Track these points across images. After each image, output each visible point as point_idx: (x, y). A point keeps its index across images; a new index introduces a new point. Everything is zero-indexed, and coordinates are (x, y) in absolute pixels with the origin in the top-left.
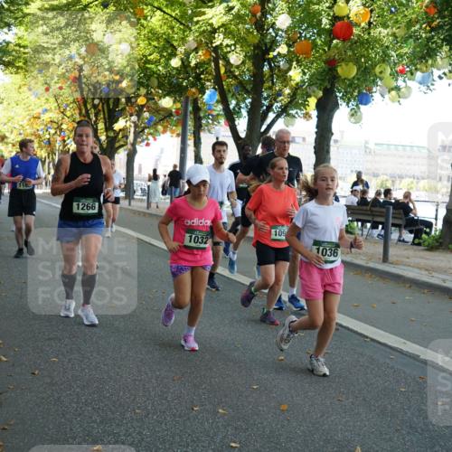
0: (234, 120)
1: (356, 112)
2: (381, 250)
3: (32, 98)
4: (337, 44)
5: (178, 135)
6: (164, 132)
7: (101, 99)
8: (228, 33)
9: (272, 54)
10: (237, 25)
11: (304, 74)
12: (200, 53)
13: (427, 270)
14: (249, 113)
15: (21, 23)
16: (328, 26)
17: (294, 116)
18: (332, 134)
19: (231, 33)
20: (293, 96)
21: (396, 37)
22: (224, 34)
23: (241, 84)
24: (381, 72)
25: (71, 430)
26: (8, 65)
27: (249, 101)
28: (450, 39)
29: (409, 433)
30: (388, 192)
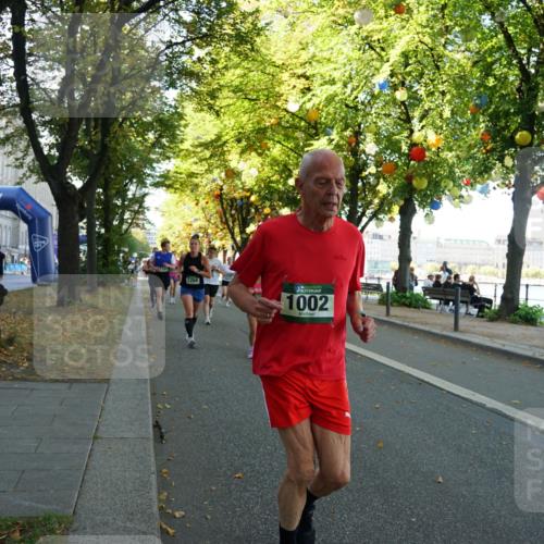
2: (452, 321)
4: (414, 164)
7: (236, 210)
9: (364, 174)
11: (389, 187)
13: (489, 337)
14: (348, 217)
15: (178, 156)
16: (407, 151)
17: (381, 220)
18: (412, 233)
20: (381, 204)
21: (460, 158)
26: (168, 187)
27: (347, 209)
28: (501, 159)
29: (480, 467)
30: (457, 276)
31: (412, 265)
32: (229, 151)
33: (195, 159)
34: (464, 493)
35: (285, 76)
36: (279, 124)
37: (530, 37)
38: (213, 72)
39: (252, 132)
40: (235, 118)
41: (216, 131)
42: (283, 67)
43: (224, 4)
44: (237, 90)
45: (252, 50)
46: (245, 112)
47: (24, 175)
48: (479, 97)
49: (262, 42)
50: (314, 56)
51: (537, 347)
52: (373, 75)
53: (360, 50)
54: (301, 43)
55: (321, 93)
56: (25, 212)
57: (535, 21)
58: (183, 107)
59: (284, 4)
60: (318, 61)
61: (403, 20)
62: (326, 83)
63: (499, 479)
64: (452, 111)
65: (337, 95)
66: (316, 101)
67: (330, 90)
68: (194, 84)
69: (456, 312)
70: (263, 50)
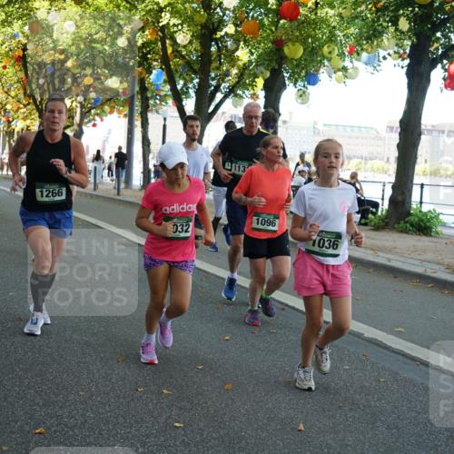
0: (182, 101)
1: (304, 92)
4: (284, 24)
5: (125, 116)
6: (111, 112)
8: (175, 13)
9: (219, 34)
10: (183, 4)
11: (252, 54)
12: (147, 32)
13: (372, 250)
14: (197, 93)
16: (274, 7)
17: (242, 97)
18: (280, 115)
19: (177, 12)
20: (241, 76)
21: (343, 18)
22: (171, 13)
23: (189, 64)
24: (330, 53)
25: (13, 413)
27: (196, 81)
28: (395, 22)
29: (351, 410)
34: (329, 441)
63: (373, 424)
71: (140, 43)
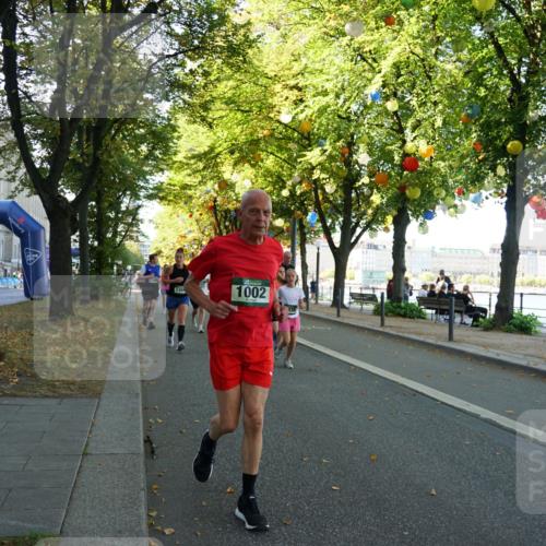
0: (330, 234)
2: (446, 330)
3: (180, 222)
4: (407, 175)
7: (230, 221)
8: (323, 169)
9: (358, 184)
10: (330, 163)
11: (382, 197)
12: (304, 185)
13: (484, 346)
14: (342, 228)
15: (171, 168)
16: (399, 162)
17: (375, 230)
19: (325, 169)
20: (375, 214)
21: (452, 168)
22: (321, 170)
23: (335, 208)
26: (162, 199)
27: (341, 219)
29: (473, 478)
30: (451, 286)
31: (407, 275)
32: (222, 163)
33: (189, 171)
34: (458, 505)
35: (278, 87)
36: (272, 135)
37: (520, 48)
38: (206, 85)
39: (245, 143)
40: (228, 129)
41: (209, 143)
42: (275, 79)
43: (216, 17)
44: (230, 101)
45: (244, 62)
46: (238, 124)
47: (16, 188)
48: (471, 107)
49: (255, 54)
50: (306, 67)
51: (532, 356)
52: (365, 86)
53: (352, 61)
54: (293, 55)
55: (314, 104)
56: (17, 226)
57: (525, 32)
58: (176, 119)
59: (276, 16)
60: (311, 73)
61: (394, 31)
62: (318, 94)
64: (444, 120)
65: (329, 106)
66: (308, 112)
67: (323, 101)
68: (186, 97)
69: (451, 322)
70: (256, 62)
71: (298, 193)
